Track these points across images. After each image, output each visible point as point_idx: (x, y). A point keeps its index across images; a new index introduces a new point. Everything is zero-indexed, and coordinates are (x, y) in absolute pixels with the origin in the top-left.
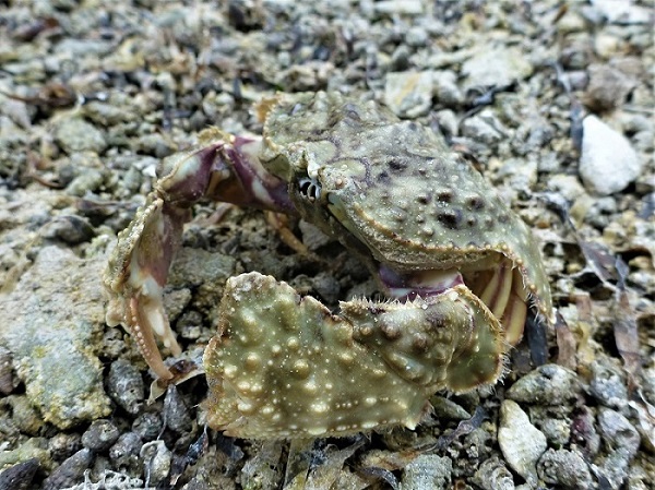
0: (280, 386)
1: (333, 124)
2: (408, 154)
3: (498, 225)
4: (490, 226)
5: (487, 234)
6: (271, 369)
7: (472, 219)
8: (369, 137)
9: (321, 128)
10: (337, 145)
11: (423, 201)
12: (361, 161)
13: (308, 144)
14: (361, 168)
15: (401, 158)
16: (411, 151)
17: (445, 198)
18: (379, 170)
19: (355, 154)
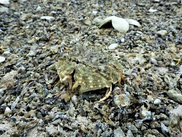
0: (85, 79)
1: (80, 52)
2: (93, 54)
3: (110, 61)
4: (108, 61)
5: (108, 63)
6: (83, 76)
7: (105, 61)
8: (86, 53)
9: (79, 53)
10: (82, 56)
11: (97, 61)
12: (86, 57)
13: (77, 57)
14: (86, 58)
15: (92, 55)
16: (93, 53)
17: (100, 59)
18: (89, 58)
19: (85, 56)
